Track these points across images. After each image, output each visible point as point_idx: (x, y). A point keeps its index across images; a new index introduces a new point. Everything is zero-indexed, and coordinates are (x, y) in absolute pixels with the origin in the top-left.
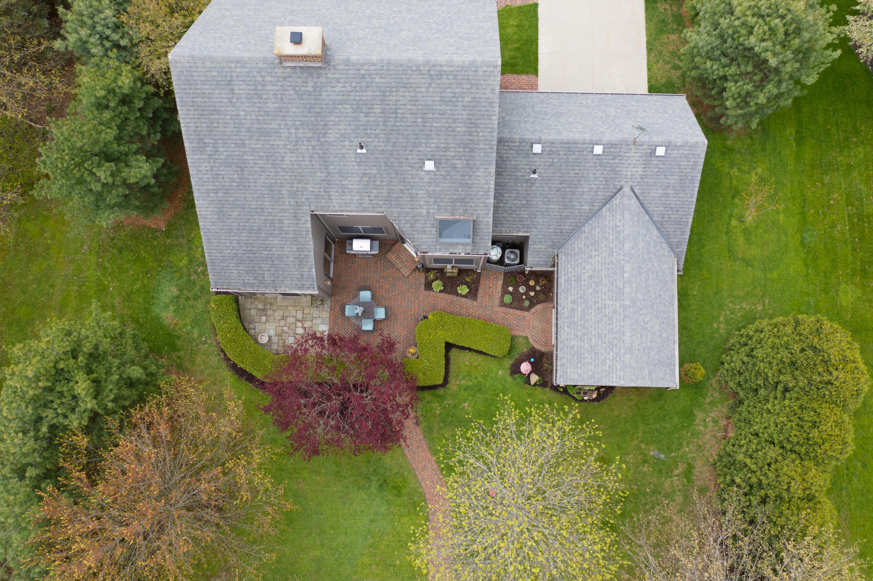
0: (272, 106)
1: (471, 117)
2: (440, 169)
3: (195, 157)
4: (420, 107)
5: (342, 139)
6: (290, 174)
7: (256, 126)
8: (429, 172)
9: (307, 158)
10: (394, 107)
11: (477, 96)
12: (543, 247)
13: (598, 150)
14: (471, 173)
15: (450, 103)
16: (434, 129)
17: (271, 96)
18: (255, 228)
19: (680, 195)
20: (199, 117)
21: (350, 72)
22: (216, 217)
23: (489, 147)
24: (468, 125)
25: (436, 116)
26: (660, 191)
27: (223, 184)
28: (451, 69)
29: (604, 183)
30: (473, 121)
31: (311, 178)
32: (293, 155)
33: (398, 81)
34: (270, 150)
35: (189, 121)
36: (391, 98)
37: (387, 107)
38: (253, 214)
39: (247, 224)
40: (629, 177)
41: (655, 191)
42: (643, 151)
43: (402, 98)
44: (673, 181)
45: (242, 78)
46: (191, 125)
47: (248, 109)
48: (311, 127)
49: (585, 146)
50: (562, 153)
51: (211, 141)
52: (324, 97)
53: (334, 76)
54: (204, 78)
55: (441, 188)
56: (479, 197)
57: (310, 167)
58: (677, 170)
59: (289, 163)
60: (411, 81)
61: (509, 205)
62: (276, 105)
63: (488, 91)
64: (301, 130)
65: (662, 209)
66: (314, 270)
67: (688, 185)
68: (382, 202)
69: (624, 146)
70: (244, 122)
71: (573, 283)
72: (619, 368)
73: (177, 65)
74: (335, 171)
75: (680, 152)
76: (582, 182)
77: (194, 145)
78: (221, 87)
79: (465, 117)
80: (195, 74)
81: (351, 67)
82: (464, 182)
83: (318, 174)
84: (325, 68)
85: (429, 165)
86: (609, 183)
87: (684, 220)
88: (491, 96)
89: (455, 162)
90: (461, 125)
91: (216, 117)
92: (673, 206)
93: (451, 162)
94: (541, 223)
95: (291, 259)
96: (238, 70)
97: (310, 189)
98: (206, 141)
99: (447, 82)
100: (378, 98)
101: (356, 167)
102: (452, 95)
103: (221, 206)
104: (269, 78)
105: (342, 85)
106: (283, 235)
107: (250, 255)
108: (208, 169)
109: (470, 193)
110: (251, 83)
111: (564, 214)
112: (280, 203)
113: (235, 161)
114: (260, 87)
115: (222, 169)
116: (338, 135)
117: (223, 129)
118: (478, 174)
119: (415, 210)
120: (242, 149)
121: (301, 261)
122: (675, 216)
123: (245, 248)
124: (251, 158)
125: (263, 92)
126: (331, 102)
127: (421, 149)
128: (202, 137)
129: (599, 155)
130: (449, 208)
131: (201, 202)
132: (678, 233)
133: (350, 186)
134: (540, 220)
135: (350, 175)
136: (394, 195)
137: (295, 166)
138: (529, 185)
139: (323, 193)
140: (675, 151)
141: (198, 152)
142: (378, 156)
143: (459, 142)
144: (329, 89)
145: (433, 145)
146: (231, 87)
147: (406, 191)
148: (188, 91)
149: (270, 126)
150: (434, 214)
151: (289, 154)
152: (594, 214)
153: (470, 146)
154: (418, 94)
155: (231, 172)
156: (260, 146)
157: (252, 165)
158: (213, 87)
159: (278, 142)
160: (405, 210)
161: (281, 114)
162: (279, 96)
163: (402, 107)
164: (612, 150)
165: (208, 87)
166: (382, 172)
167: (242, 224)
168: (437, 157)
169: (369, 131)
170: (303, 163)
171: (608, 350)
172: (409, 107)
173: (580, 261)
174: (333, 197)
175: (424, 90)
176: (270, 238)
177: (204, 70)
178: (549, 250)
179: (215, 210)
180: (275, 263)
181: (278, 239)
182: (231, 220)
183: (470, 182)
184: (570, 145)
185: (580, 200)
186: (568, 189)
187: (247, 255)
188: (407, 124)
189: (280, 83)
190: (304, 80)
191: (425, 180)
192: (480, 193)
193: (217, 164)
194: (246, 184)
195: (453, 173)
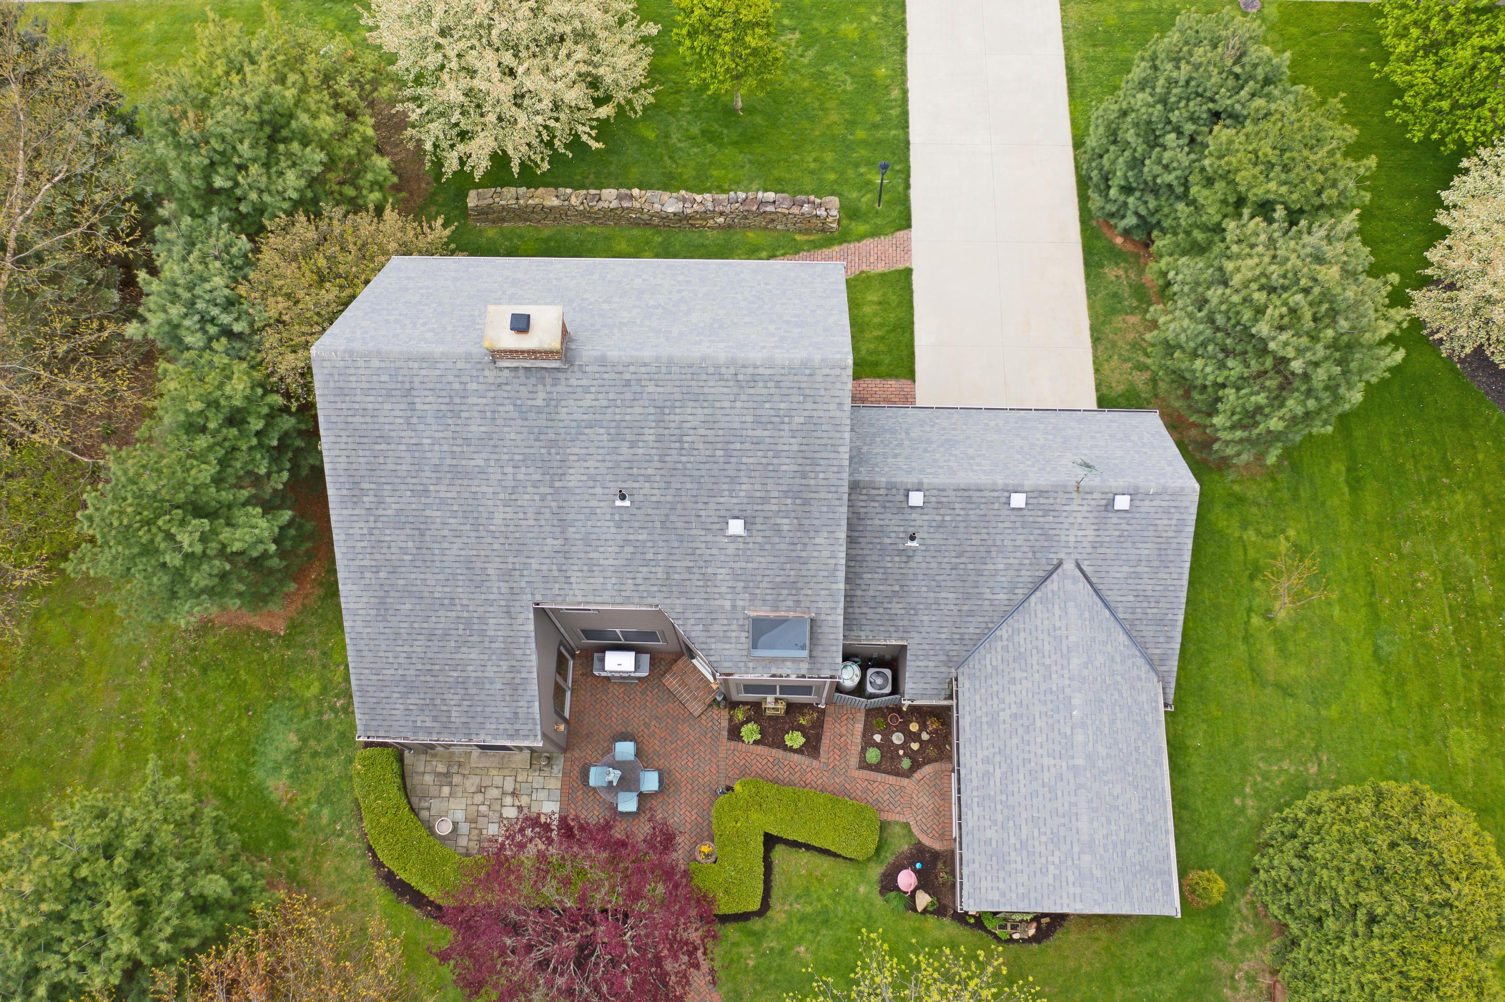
0: (476, 429)
1: (804, 448)
2: (754, 533)
3: (345, 512)
4: (721, 432)
5: (591, 484)
6: (502, 540)
7: (449, 461)
8: (735, 537)
9: (531, 515)
10: (677, 432)
11: (815, 414)
12: (932, 664)
13: (1018, 500)
14: (806, 540)
15: (769, 426)
16: (743, 467)
17: (476, 414)
18: (439, 632)
19: (1160, 575)
20: (355, 446)
21: (605, 376)
22: (373, 612)
23: (835, 496)
24: (800, 461)
25: (747, 446)
26: (1126, 569)
27: (388, 556)
28: (771, 371)
29: (1030, 555)
30: (807, 455)
31: (537, 548)
32: (507, 509)
33: (685, 390)
34: (470, 502)
35: (338, 453)
36: (672, 417)
37: (666, 432)
38: (436, 607)
39: (425, 625)
40: (1072, 545)
41: (1117, 568)
42: (1093, 503)
43: (690, 418)
44: (1147, 552)
45: (429, 386)
46: (341, 460)
47: (437, 435)
48: (539, 464)
49: (996, 494)
50: (957, 506)
51: (373, 486)
52: (563, 416)
53: (580, 383)
54: (368, 386)
55: (756, 565)
56: (820, 579)
57: (536, 529)
58: (1151, 533)
59: (500, 522)
60: (706, 390)
61: (871, 593)
62: (483, 429)
63: (833, 406)
64: (523, 470)
66: (537, 704)
67: (1171, 558)
68: (655, 588)
69: (1061, 495)
70: (428, 455)
71: (985, 727)
72: (1071, 879)
73: (325, 364)
74: (578, 536)
75: (1154, 503)
76: (994, 554)
77: (344, 492)
78: (394, 400)
79: (795, 448)
80: (353, 378)
81: (609, 369)
82: (794, 554)
83: (550, 541)
84: (565, 371)
85: (736, 527)
86: (1038, 555)
87: (1170, 616)
88: (838, 414)
89: (779, 521)
90: (788, 461)
91: (383, 447)
92: (1150, 593)
93: (772, 521)
94: (926, 623)
95: (499, 686)
96: (423, 372)
97: (535, 566)
98: (365, 486)
99: (765, 391)
100: (652, 417)
101: (613, 530)
102: (772, 412)
103: (382, 594)
104: (474, 386)
105: (592, 396)
106: (486, 645)
107: (429, 679)
108: (365, 531)
109: (804, 573)
110: (444, 393)
111: (965, 608)
112: (484, 590)
113: (411, 519)
114: (457, 400)
115: (387, 532)
116: (585, 478)
117: (394, 467)
118: (817, 541)
119: (712, 602)
120: (423, 500)
121: (515, 688)
122: (1155, 611)
123: (419, 667)
124: (438, 513)
125: (463, 407)
126: (574, 424)
127: (722, 500)
128: (357, 479)
129: (1021, 509)
130: (769, 597)
131: (350, 587)
132: (1162, 640)
133: (602, 562)
134: (925, 618)
135: (602, 543)
136: (677, 576)
137: (511, 529)
138: (904, 559)
139: (556, 573)
140: (1147, 503)
141: (350, 505)
142: (650, 511)
143: (785, 488)
144: (571, 402)
145: (742, 494)
146: (410, 399)
147: (696, 570)
148: (339, 406)
149: (472, 463)
150: (744, 608)
151: (501, 509)
152: (1016, 607)
153: (805, 495)
154: (718, 411)
155: (403, 538)
156: (454, 495)
157: (438, 526)
158: (380, 399)
159: (484, 489)
160: (694, 602)
161: (491, 443)
162: (489, 415)
163: (691, 432)
164: (1042, 501)
165: (372, 399)
166: (656, 537)
167: (416, 625)
168: (749, 513)
169: (635, 471)
170: (524, 523)
171: (1051, 847)
172: (702, 432)
173: (995, 688)
174: (573, 580)
175: (727, 404)
176: (463, 650)
177: (368, 372)
178: (943, 669)
179: (372, 600)
180: (471, 691)
181: (477, 650)
182: (399, 618)
183: (804, 554)
184: (971, 493)
185: (991, 584)
186: (971, 566)
187: (422, 678)
188: (699, 459)
189: (491, 394)
190: (531, 388)
191: (729, 552)
192: (821, 573)
193: (380, 525)
194: (427, 558)
195: (777, 540)
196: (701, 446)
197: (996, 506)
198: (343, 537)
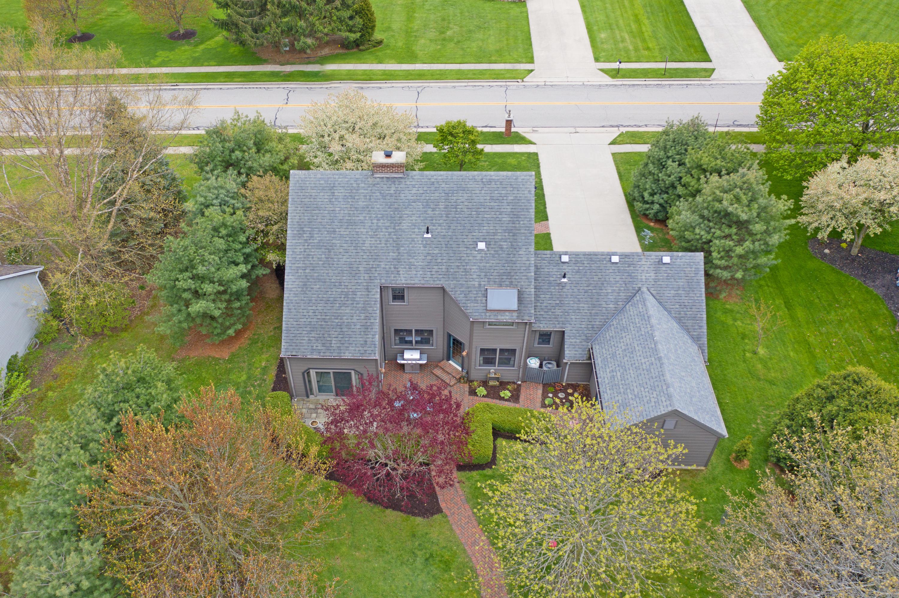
0: (361, 204)
1: (513, 210)
2: (490, 249)
3: (294, 241)
4: (475, 204)
5: (413, 227)
6: (368, 254)
7: (347, 218)
8: (482, 250)
9: (383, 242)
10: (454, 204)
11: (518, 195)
12: (578, 341)
13: (615, 259)
14: (515, 253)
15: (497, 201)
16: (485, 219)
17: (362, 197)
18: (332, 299)
19: (690, 295)
20: (304, 212)
23: (529, 232)
24: (512, 216)
25: (487, 210)
26: (672, 292)
27: (312, 262)
28: (498, 178)
29: (624, 285)
30: (515, 213)
31: (384, 257)
32: (372, 239)
33: (458, 186)
34: (355, 236)
35: (295, 214)
36: (452, 198)
37: (449, 204)
38: (332, 287)
39: (325, 296)
40: (644, 280)
41: (668, 292)
42: (653, 261)
43: (461, 198)
44: (682, 284)
45: (342, 185)
46: (296, 218)
47: (342, 206)
48: (389, 219)
49: (604, 256)
50: (585, 262)
51: (309, 229)
52: (402, 198)
53: (410, 183)
54: (313, 185)
55: (491, 265)
56: (522, 271)
57: (385, 248)
58: (683, 275)
59: (368, 245)
60: (468, 186)
62: (365, 203)
63: (526, 192)
64: (382, 221)
65: (678, 306)
66: (377, 336)
67: (695, 286)
68: (441, 276)
69: (636, 257)
70: (337, 215)
73: (295, 176)
74: (405, 251)
75: (682, 261)
76: (605, 285)
77: (295, 232)
78: (325, 191)
79: (509, 210)
80: (307, 182)
81: (424, 177)
82: (509, 259)
83: (391, 254)
84: (405, 178)
85: (482, 246)
86: (628, 285)
87: (699, 316)
88: (529, 195)
89: (502, 243)
90: (506, 216)
91: (317, 212)
92: (687, 304)
93: (499, 243)
94: (574, 320)
95: (358, 327)
96: (340, 180)
97: (383, 266)
98: (305, 229)
99: (495, 186)
100: (443, 198)
101: (422, 248)
102: (499, 195)
103: (306, 280)
104: (363, 185)
105: (416, 189)
106: (355, 305)
107: (323, 323)
108: (302, 250)
109: (514, 268)
111: (593, 312)
112: (356, 278)
113: (325, 244)
114: (355, 191)
115: (313, 250)
116: (410, 225)
117: (321, 221)
119: (469, 283)
120: (332, 235)
121: (366, 328)
122: (691, 313)
123: (319, 317)
124: (339, 242)
125: (357, 194)
126: (407, 201)
127: (474, 234)
128: (302, 226)
129: (616, 263)
130: (497, 280)
131: (290, 277)
132: (696, 327)
133: (416, 264)
134: (573, 317)
135: (416, 255)
136: (452, 270)
137: (373, 248)
138: (561, 288)
139: (393, 269)
140: (678, 260)
141: (297, 238)
142: (440, 240)
143: (505, 228)
144: (407, 192)
145: (484, 231)
146: (332, 191)
147: (461, 267)
148: (299, 194)
149: (358, 218)
150: (485, 285)
151: (369, 239)
152: (620, 311)
153: (514, 231)
154: (474, 195)
155: (320, 253)
156: (347, 233)
157: (338, 248)
158: (319, 191)
159: (362, 230)
160: (460, 282)
161: (368, 209)
162: (368, 197)
163: (461, 204)
164: (627, 260)
165: (315, 191)
166: (443, 252)
167: (320, 296)
168: (487, 240)
169: (434, 221)
170: (379, 245)
172: (466, 204)
173: (613, 343)
174: (401, 272)
175: (478, 192)
176: (342, 308)
177: (314, 179)
178: (584, 343)
179: (300, 283)
180: (343, 330)
181: (349, 308)
182: (312, 292)
183: (514, 259)
184: (592, 256)
185: (605, 300)
186: (594, 291)
187: (320, 323)
188: (464, 216)
189: (370, 189)
190: (388, 186)
191: (478, 258)
192: (522, 268)
193: (310, 247)
194: (330, 263)
195: (501, 252)
196: (465, 210)
197: (605, 262)
198: (291, 253)
